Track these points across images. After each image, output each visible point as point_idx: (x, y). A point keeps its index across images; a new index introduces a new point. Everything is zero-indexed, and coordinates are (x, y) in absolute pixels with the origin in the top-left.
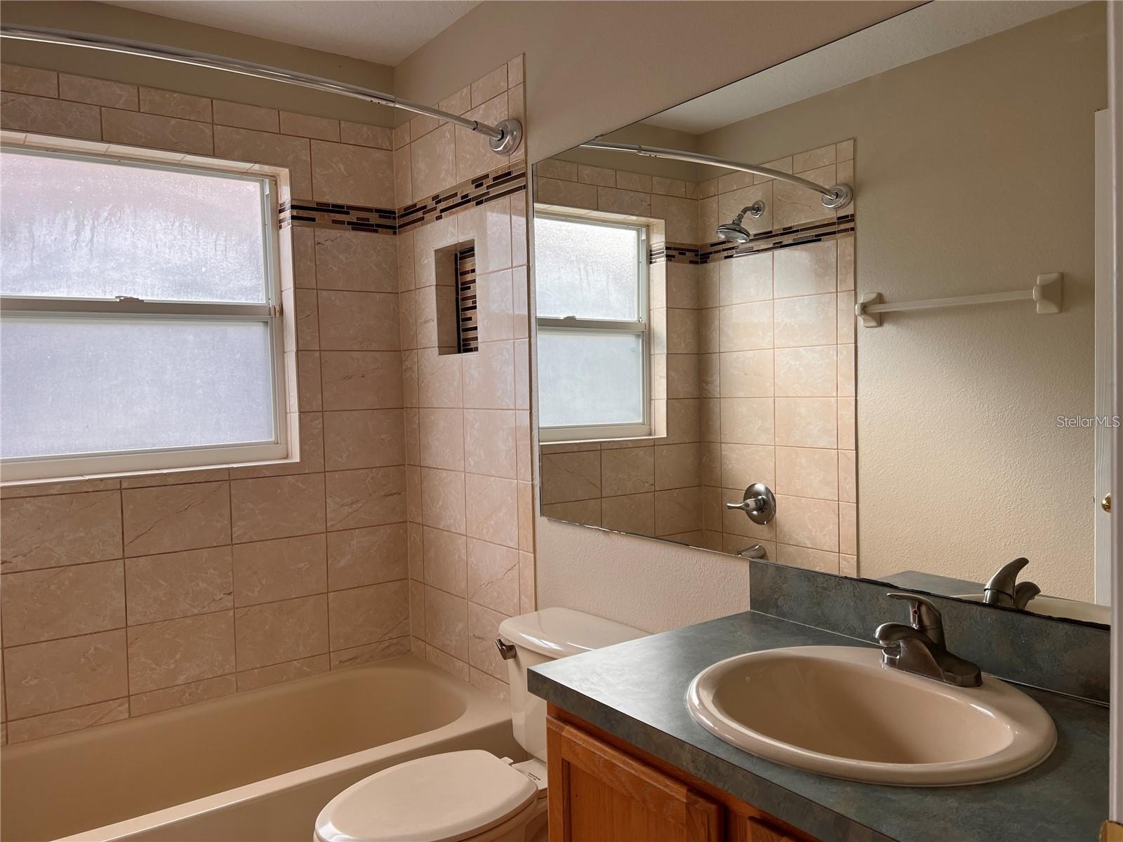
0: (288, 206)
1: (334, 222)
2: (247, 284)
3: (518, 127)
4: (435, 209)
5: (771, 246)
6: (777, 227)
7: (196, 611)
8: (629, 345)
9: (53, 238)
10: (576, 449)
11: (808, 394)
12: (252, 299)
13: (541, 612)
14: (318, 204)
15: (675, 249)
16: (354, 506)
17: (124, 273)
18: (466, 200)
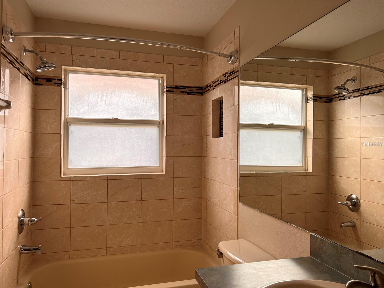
0: (166, 87)
1: (181, 92)
2: (153, 113)
4: (213, 86)
5: (360, 95)
6: (362, 87)
7: (129, 222)
8: (298, 135)
9: (95, 100)
10: (271, 175)
12: (154, 118)
13: (240, 240)
14: (175, 86)
15: (317, 97)
16: (183, 190)
17: (115, 110)
18: (221, 82)
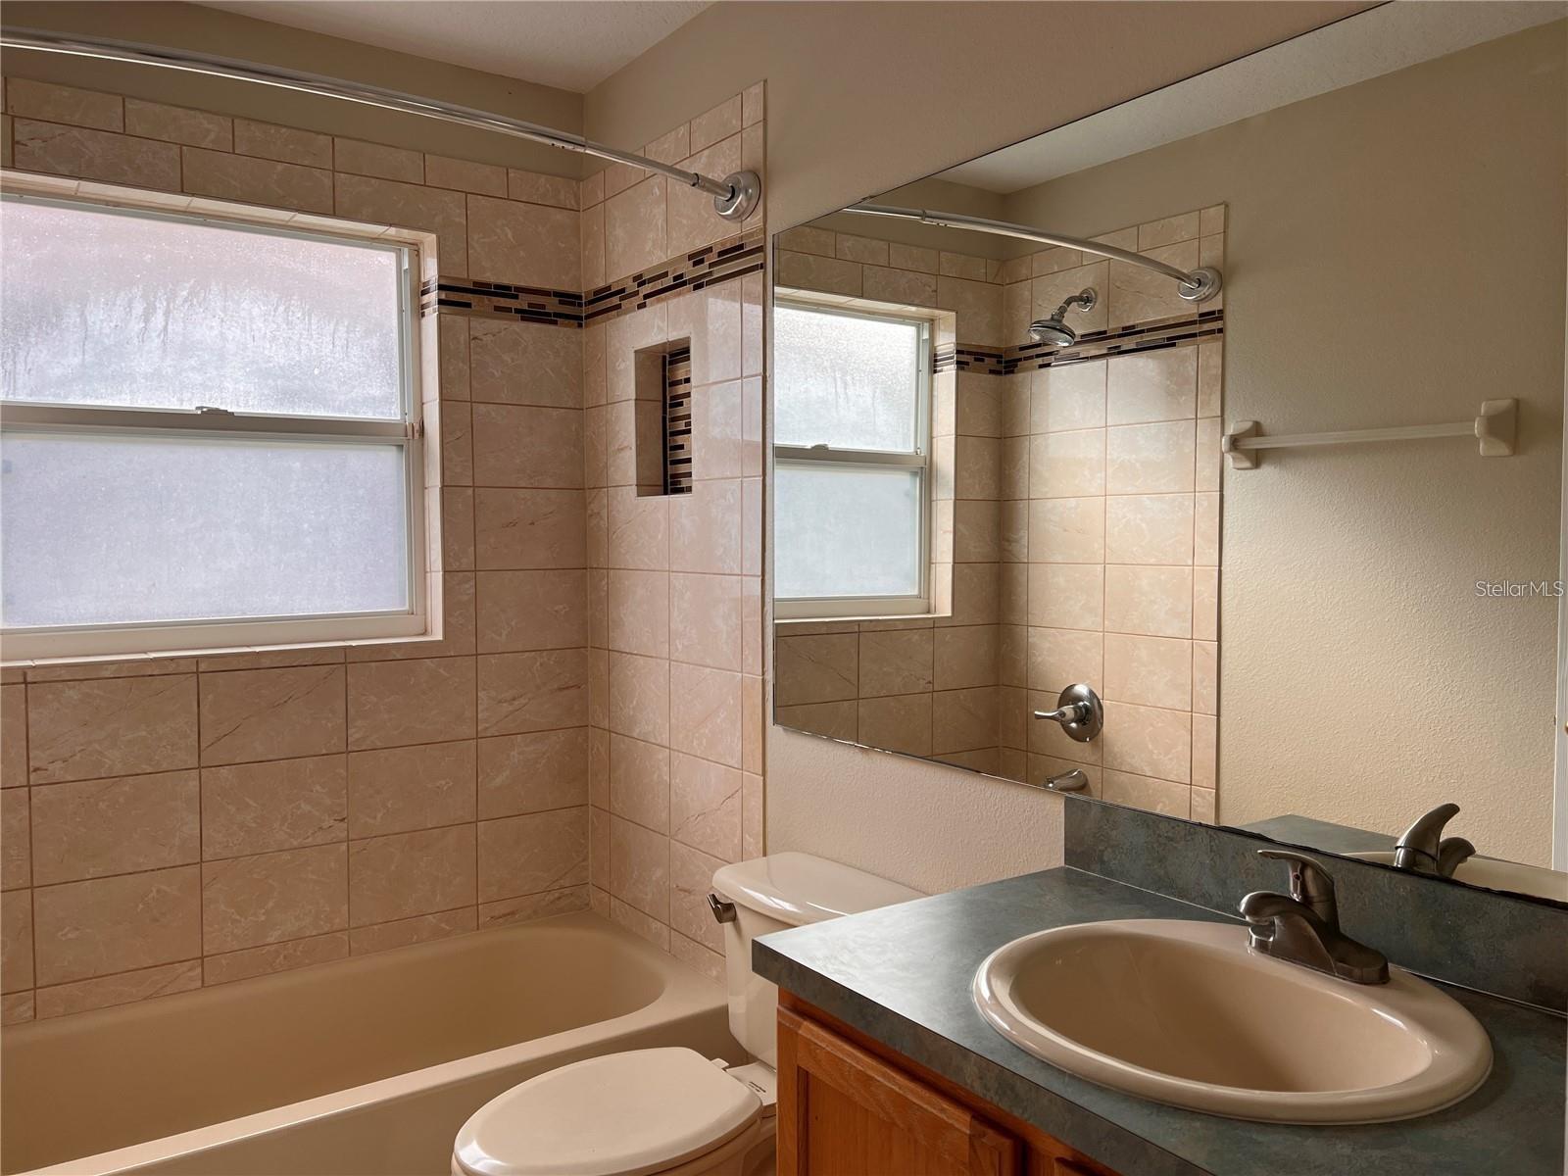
0: (434, 285)
1: (497, 308)
2: (376, 392)
3: (755, 182)
4: (636, 293)
5: (1105, 352)
6: (1114, 326)
7: (295, 843)
8: (902, 486)
9: (112, 325)
10: (824, 630)
11: (1152, 561)
12: (382, 413)
13: (770, 857)
14: (475, 283)
15: (969, 353)
16: (516, 703)
17: (208, 375)
18: (679, 282)
